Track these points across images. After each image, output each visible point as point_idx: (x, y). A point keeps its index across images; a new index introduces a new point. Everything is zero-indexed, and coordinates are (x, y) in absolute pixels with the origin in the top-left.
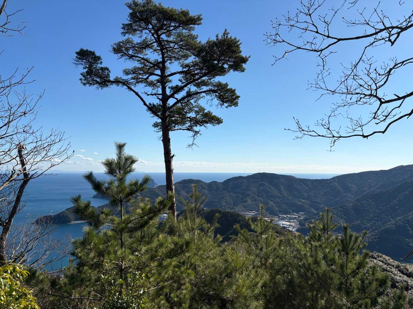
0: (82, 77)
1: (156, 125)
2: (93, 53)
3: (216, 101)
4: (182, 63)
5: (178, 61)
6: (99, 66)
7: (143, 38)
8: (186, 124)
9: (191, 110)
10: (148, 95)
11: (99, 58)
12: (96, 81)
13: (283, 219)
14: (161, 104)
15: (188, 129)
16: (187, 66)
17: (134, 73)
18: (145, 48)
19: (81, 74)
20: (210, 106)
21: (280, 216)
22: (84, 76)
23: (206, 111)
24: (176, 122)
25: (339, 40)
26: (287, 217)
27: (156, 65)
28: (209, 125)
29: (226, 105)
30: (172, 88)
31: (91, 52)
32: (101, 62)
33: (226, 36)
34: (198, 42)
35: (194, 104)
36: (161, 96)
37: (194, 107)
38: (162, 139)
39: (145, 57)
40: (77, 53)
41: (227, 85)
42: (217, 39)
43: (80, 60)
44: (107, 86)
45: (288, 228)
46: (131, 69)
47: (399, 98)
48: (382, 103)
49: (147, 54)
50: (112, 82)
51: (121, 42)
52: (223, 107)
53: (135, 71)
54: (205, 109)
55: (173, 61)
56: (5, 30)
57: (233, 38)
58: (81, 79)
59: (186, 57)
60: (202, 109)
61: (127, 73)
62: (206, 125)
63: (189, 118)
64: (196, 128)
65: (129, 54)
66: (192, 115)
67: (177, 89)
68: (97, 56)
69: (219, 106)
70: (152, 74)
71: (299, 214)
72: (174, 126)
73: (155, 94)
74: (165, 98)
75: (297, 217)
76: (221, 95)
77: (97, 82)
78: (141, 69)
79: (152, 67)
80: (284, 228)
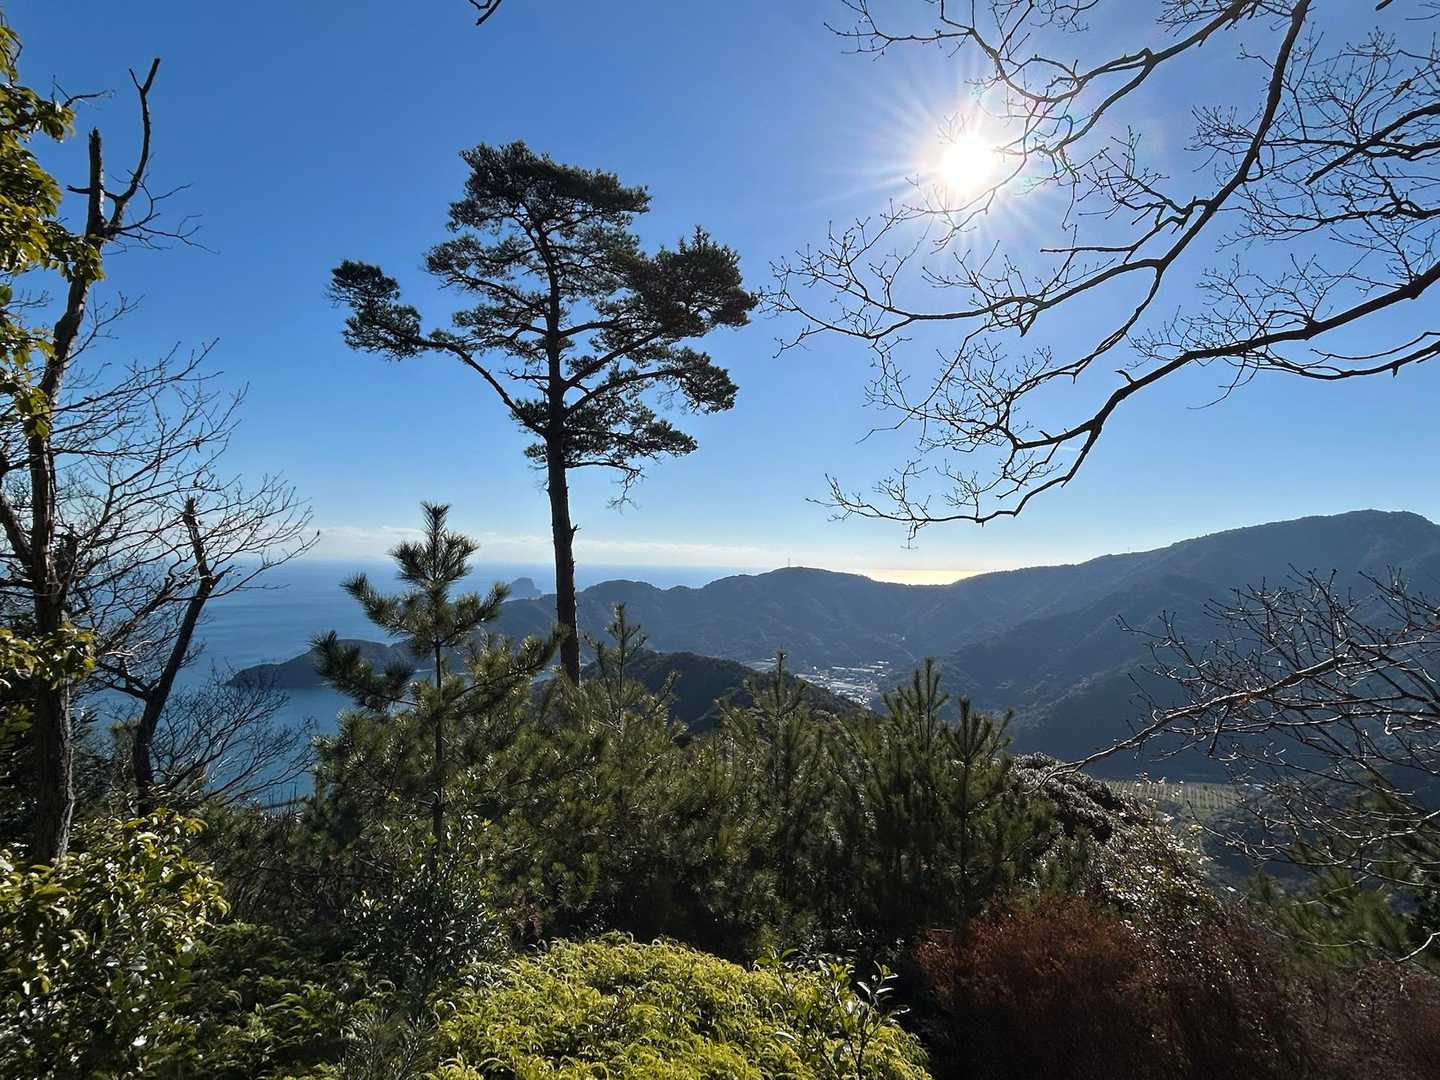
0: (349, 328)
1: (532, 452)
2: (377, 272)
3: (681, 397)
4: (599, 301)
5: (591, 297)
6: (394, 302)
7: (504, 237)
8: (609, 448)
9: (620, 416)
10: (516, 378)
11: (392, 284)
12: (385, 340)
13: (840, 677)
14: (548, 402)
15: (613, 464)
16: (612, 309)
17: (480, 322)
18: (508, 262)
19: (348, 322)
20: (666, 408)
21: (835, 670)
22: (353, 326)
23: (655, 421)
24: (583, 447)
25: (913, 317)
26: (850, 671)
27: (536, 305)
28: (664, 454)
29: (705, 405)
30: (575, 364)
31: (370, 269)
32: (398, 294)
33: (703, 242)
34: (638, 253)
35: (628, 403)
36: (547, 382)
37: (628, 409)
38: (547, 486)
39: (507, 283)
40: (336, 272)
41: (708, 360)
42: (683, 250)
43: (343, 289)
44: (413, 352)
45: (851, 699)
46: (472, 312)
47: (1050, 441)
48: (1017, 447)
49: (513, 278)
50: (426, 345)
51: (447, 245)
52: (698, 411)
53: (482, 317)
54: (654, 416)
55: (578, 296)
56: (146, 235)
57: (720, 247)
58: (346, 333)
59: (610, 286)
60: (647, 416)
61: (461, 319)
62: (656, 453)
63: (617, 435)
64: (633, 462)
65: (468, 277)
66: (623, 428)
67: (588, 367)
68: (388, 280)
69: (689, 410)
70: (526, 327)
71: (879, 665)
72: (579, 456)
73: (533, 377)
74: (557, 387)
75: (873, 671)
76: (693, 384)
77: (388, 343)
78: (497, 313)
79: (525, 310)
80: (843, 697)
